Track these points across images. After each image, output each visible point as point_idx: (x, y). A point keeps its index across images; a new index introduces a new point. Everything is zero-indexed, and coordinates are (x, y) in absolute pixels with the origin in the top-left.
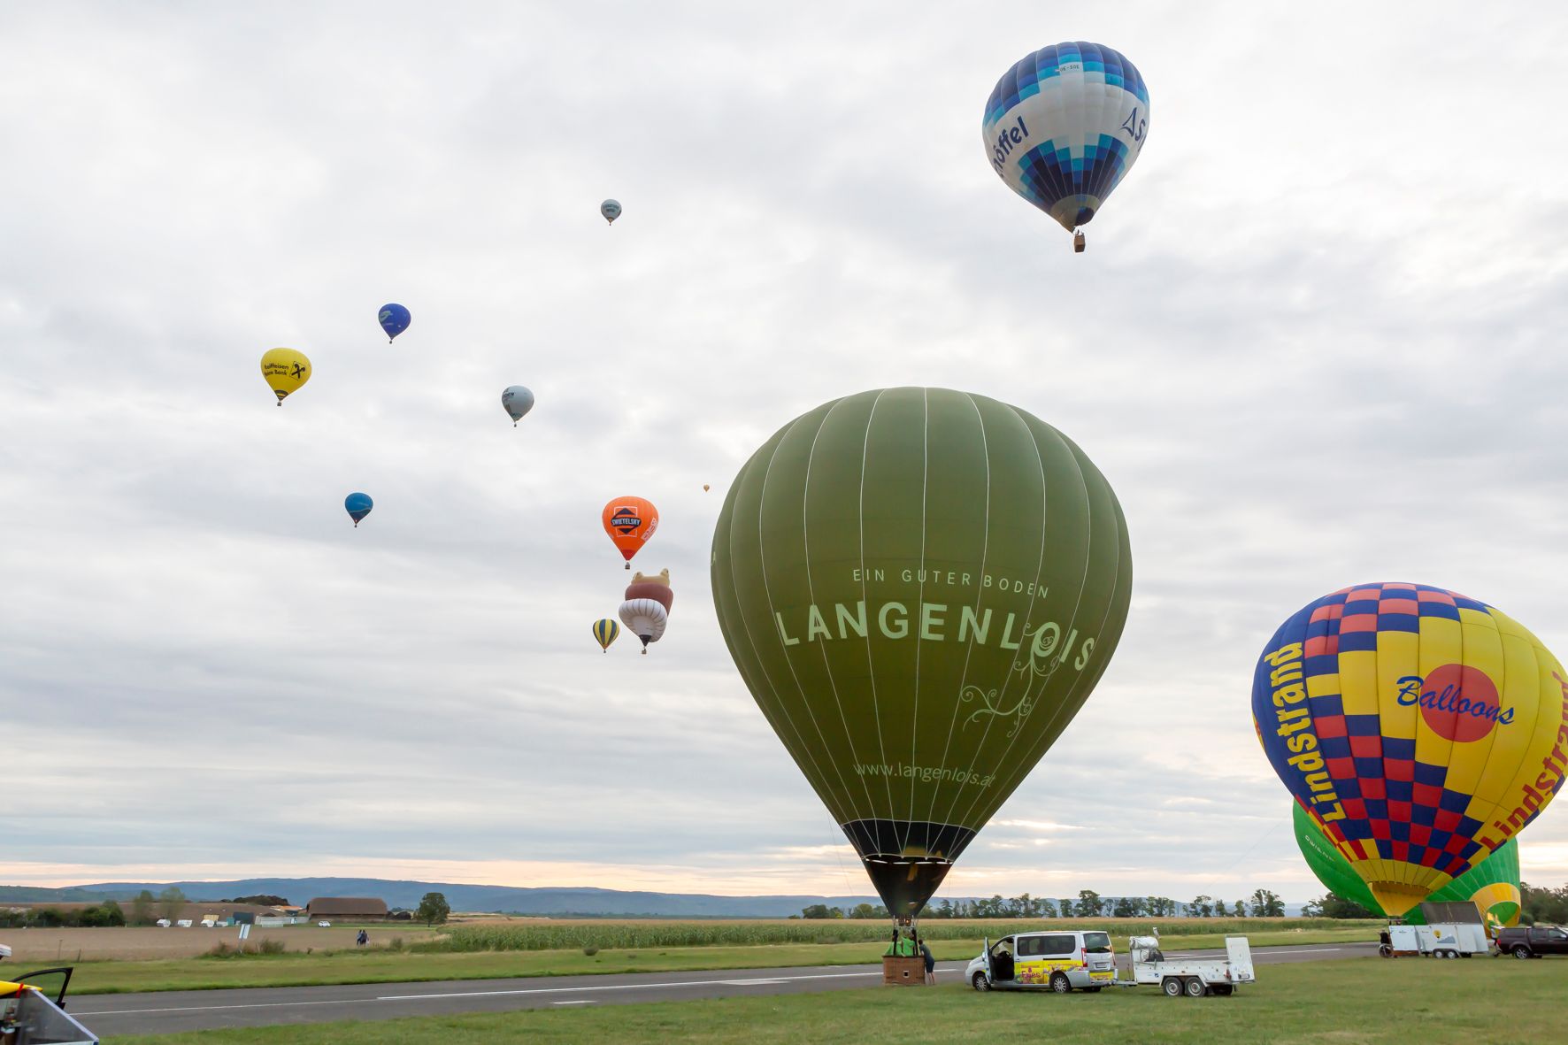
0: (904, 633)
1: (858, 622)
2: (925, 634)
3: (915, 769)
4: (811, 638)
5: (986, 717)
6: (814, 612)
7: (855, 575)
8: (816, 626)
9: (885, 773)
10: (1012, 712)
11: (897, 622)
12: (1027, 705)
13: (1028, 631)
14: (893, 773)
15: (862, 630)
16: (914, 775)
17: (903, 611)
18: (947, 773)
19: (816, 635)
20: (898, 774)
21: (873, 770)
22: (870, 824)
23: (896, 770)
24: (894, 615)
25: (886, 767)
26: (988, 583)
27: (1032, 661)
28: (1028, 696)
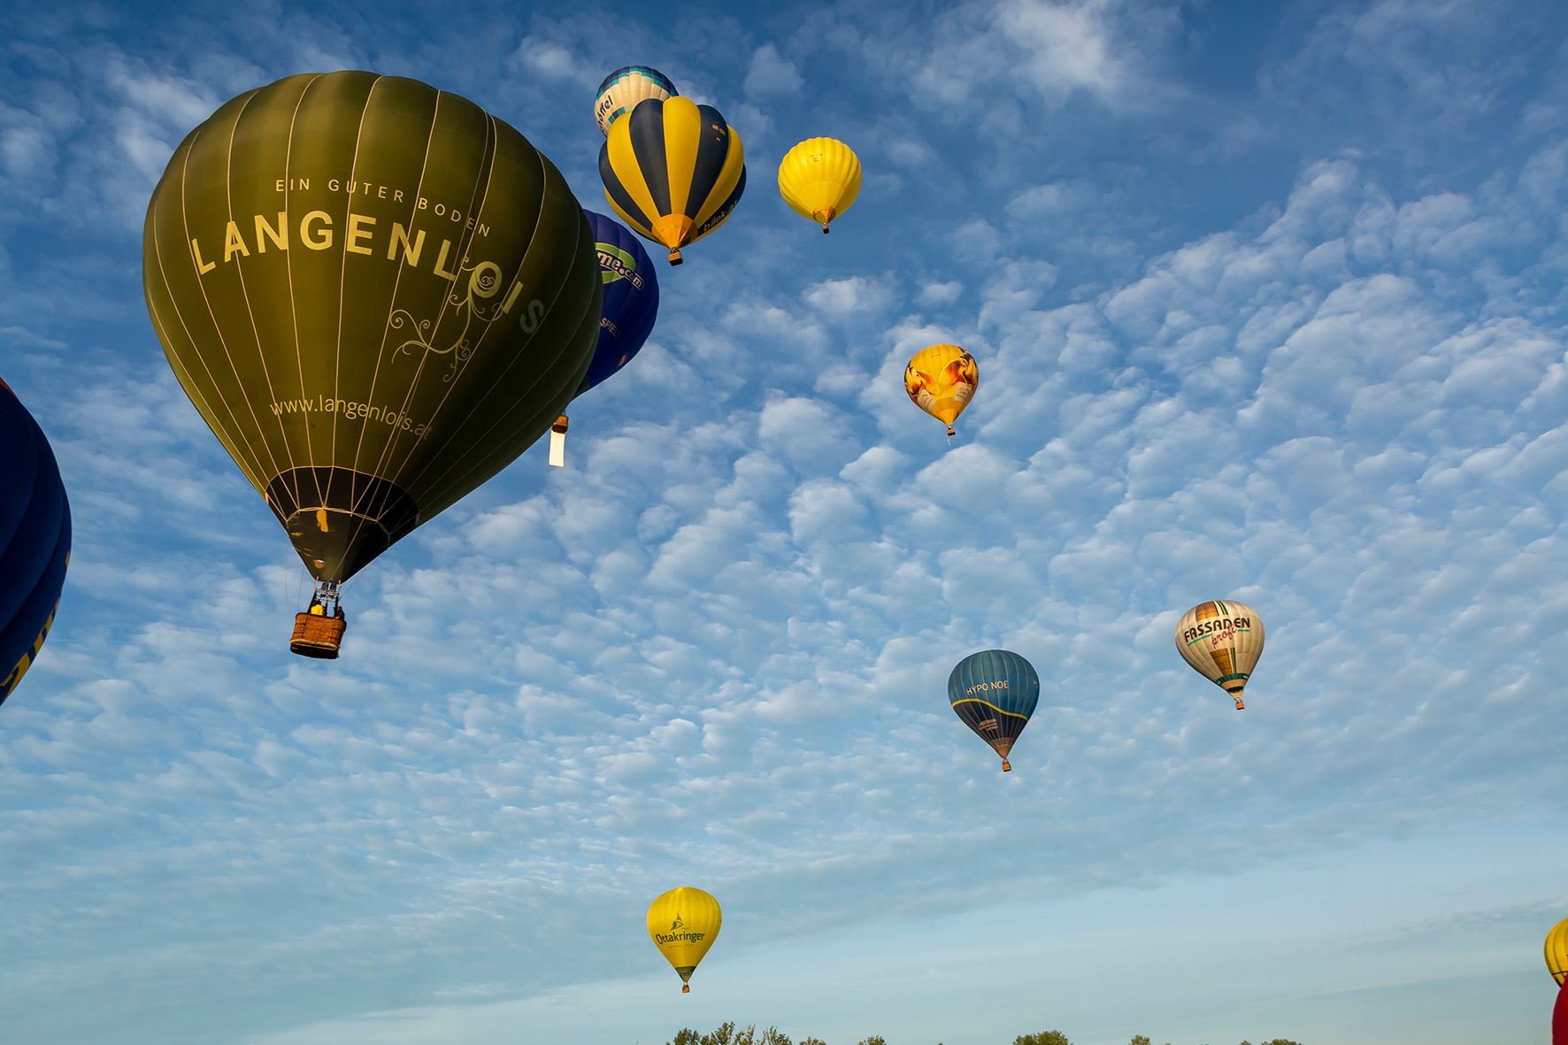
0: (328, 244)
1: (278, 234)
2: (351, 246)
3: (338, 402)
4: (228, 258)
5: (419, 351)
6: (232, 228)
7: (278, 185)
8: (234, 243)
9: (304, 409)
10: (449, 350)
11: (321, 232)
12: (465, 349)
13: (466, 265)
14: (313, 409)
15: (282, 242)
16: (337, 410)
17: (328, 220)
18: (375, 411)
19: (233, 253)
20: (319, 409)
21: (291, 407)
22: (288, 476)
23: (316, 405)
24: (316, 224)
25: (305, 402)
26: (423, 206)
27: (469, 298)
28: (465, 338)
